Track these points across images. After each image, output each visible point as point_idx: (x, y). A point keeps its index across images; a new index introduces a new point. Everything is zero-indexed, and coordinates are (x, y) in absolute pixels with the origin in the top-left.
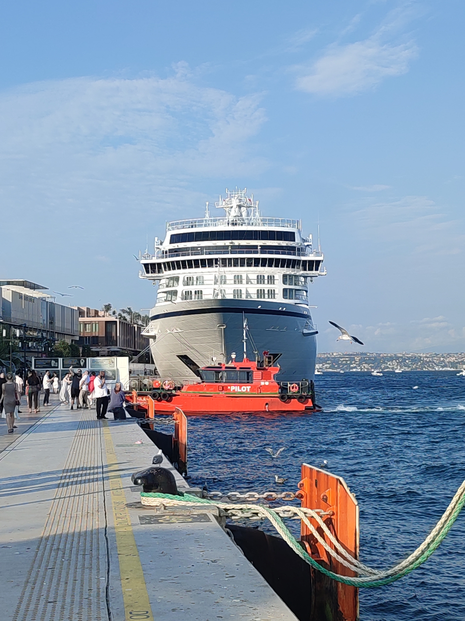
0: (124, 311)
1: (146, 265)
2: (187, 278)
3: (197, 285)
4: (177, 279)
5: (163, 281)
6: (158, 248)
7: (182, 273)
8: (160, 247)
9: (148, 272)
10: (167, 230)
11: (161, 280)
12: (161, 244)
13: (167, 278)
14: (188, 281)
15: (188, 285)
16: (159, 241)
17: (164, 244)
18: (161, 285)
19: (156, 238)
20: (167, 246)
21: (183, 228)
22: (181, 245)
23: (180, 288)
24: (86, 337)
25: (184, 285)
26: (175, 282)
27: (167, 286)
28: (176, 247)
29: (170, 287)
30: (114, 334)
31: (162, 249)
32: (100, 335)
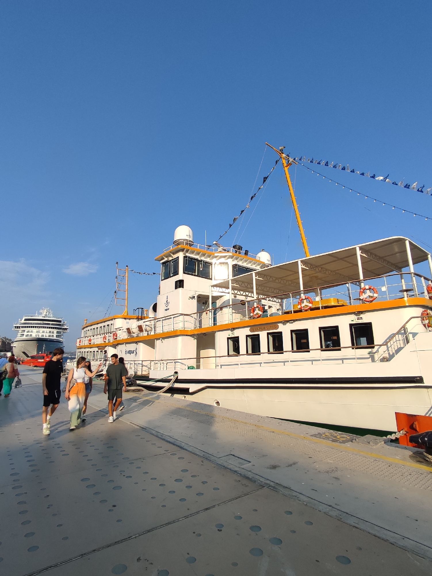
0: (3, 338)
1: (15, 327)
3: (30, 333)
4: (25, 331)
5: (20, 331)
7: (27, 329)
9: (15, 328)
10: (24, 317)
13: (22, 330)
14: (28, 332)
19: (20, 320)
20: (23, 321)
21: (29, 317)
22: (28, 322)
23: (25, 333)
27: (21, 333)
28: (26, 322)
31: (21, 322)
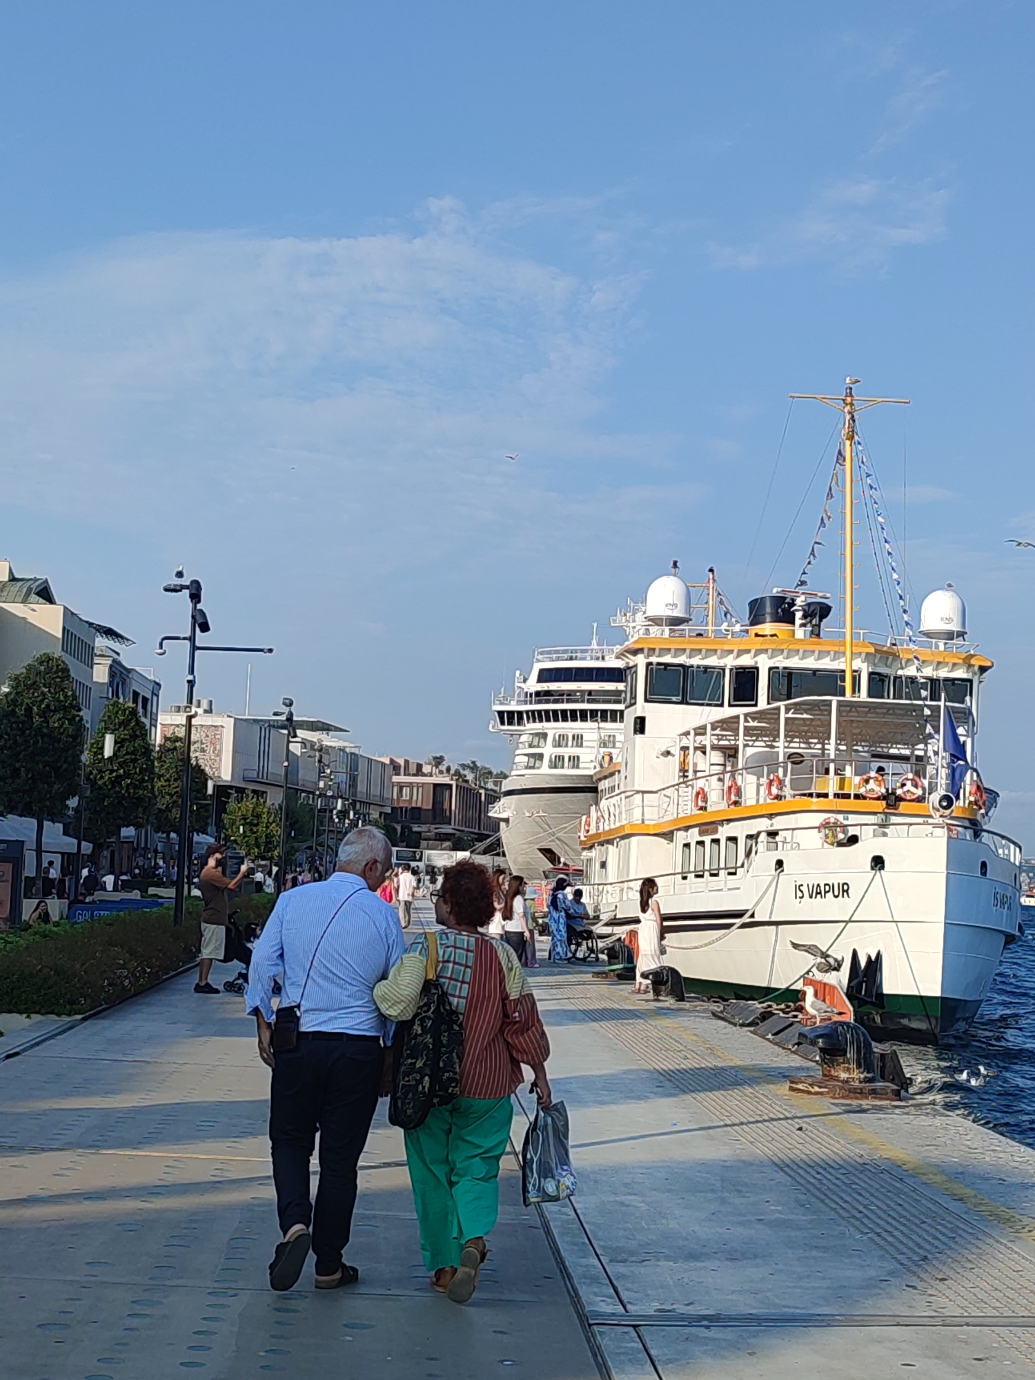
0: (464, 766)
1: (501, 713)
2: (560, 736)
3: (572, 746)
4: (544, 736)
5: (524, 738)
6: (520, 687)
7: (553, 728)
8: (522, 685)
9: (502, 723)
10: (535, 660)
11: (522, 737)
12: (525, 681)
13: (531, 734)
14: (560, 741)
15: (560, 746)
16: (522, 677)
17: (528, 682)
18: (521, 743)
19: (518, 673)
20: (533, 685)
21: (558, 660)
22: (554, 686)
23: (548, 750)
24: (401, 808)
25: (554, 746)
26: (542, 740)
27: (530, 746)
28: (546, 689)
29: (534, 747)
30: (446, 806)
31: (525, 690)
32: (425, 807)
